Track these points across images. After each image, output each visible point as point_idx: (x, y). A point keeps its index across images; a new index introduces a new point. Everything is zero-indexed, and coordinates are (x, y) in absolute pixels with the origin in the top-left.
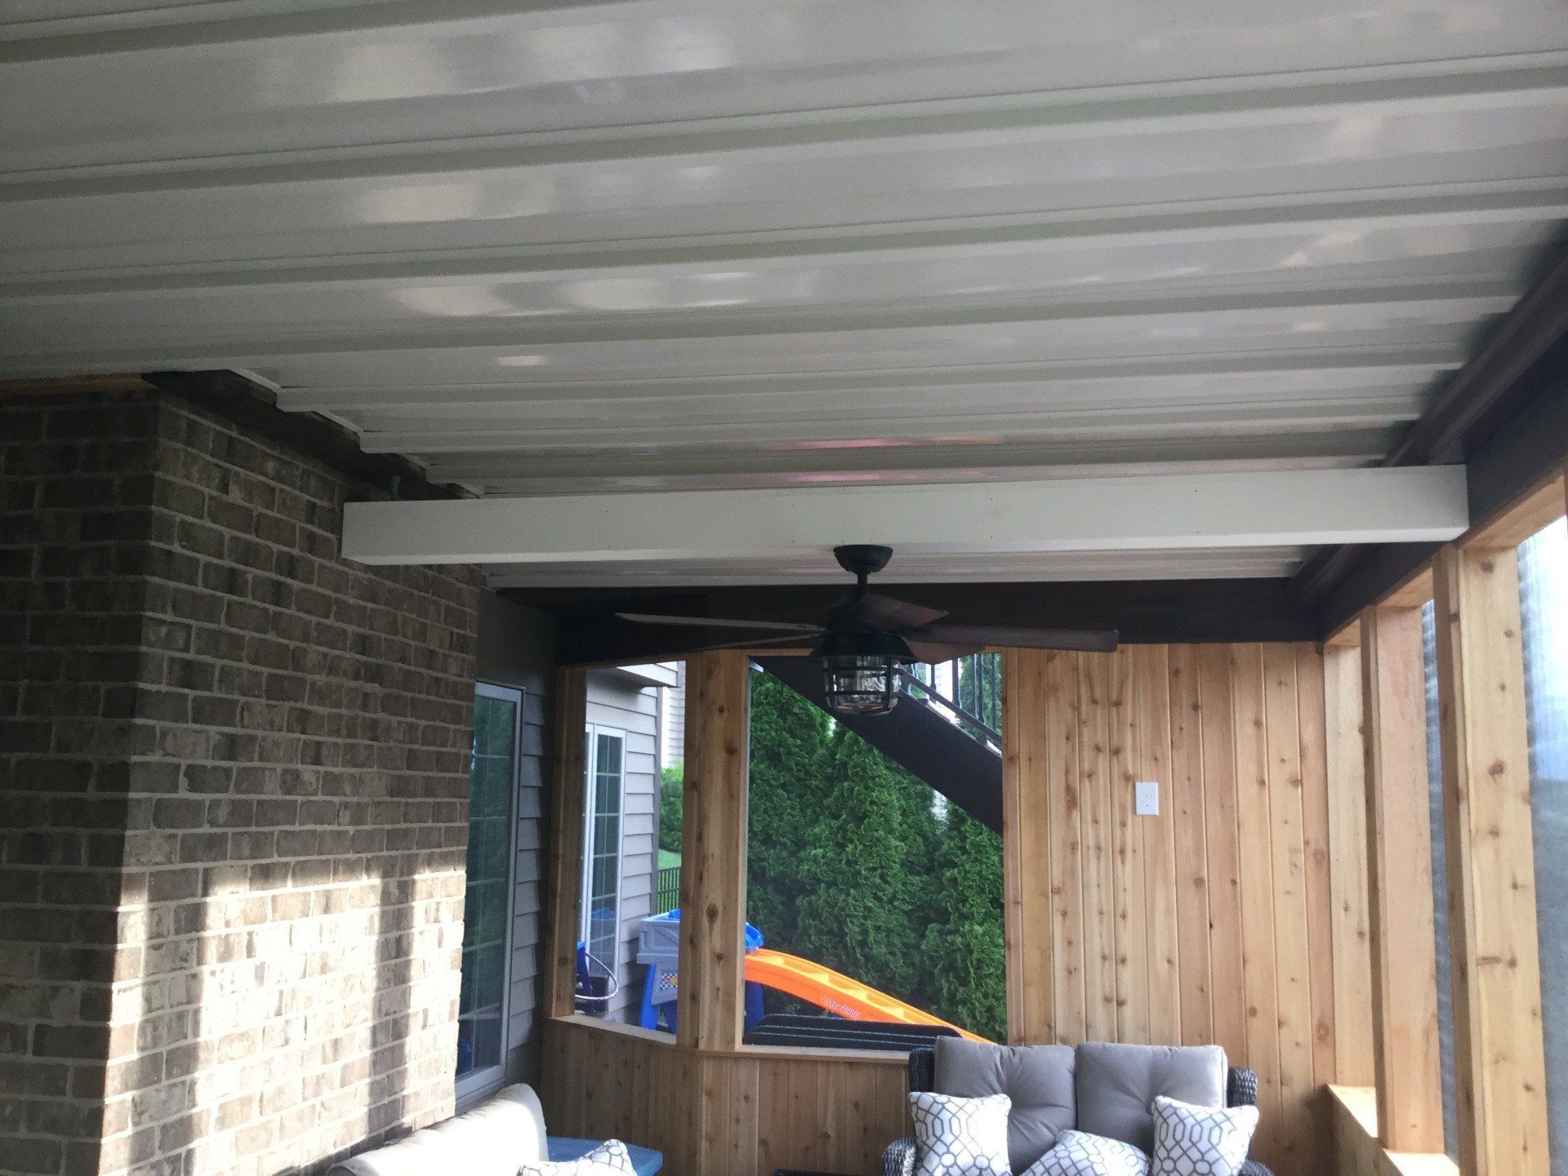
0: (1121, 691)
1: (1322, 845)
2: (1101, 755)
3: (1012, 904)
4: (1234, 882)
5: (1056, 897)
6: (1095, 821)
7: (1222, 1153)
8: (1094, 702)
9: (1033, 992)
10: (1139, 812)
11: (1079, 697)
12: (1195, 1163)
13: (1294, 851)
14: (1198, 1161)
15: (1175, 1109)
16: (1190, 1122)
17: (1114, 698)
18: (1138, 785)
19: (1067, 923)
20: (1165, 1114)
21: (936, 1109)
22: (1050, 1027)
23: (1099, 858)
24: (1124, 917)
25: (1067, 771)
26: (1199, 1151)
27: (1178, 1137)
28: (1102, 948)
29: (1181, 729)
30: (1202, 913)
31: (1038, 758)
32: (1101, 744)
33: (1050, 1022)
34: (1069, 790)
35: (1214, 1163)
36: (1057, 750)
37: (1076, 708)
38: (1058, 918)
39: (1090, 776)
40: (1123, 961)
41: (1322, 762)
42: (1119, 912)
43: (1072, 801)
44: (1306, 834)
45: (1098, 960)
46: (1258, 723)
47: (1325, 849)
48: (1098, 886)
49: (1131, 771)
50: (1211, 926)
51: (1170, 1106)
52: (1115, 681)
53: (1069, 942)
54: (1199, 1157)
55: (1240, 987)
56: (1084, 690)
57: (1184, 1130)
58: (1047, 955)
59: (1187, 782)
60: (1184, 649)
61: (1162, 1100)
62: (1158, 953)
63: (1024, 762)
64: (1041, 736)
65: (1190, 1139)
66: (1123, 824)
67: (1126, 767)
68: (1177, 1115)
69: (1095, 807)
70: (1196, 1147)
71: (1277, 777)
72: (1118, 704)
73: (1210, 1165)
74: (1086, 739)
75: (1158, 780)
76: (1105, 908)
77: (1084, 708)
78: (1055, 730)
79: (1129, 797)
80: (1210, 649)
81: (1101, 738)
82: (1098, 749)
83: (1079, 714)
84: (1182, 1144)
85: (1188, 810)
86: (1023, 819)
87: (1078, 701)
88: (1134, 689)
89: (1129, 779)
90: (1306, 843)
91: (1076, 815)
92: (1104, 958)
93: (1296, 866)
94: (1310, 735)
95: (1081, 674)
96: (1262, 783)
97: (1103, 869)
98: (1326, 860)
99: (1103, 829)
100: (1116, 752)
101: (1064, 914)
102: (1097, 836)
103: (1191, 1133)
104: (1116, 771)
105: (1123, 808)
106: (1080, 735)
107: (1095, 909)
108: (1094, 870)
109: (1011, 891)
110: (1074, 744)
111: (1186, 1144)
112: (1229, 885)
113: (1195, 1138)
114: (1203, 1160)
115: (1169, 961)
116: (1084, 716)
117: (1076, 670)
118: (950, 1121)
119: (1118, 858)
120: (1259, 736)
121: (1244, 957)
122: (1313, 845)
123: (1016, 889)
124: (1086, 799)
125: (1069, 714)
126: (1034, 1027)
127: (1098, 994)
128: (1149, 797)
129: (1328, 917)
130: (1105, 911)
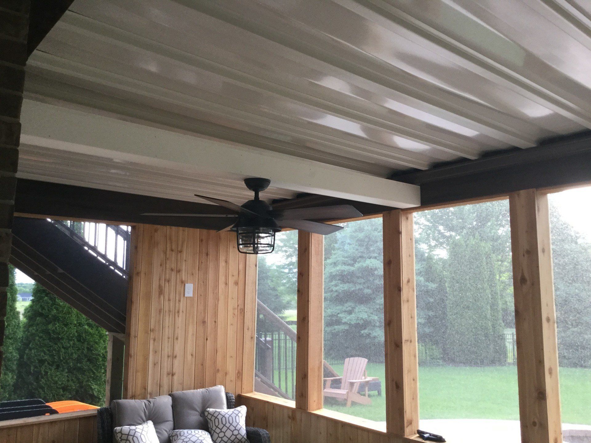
0: (182, 246)
1: (242, 307)
2: (173, 273)
3: (133, 337)
4: (215, 322)
5: (152, 333)
6: (169, 300)
7: (241, 426)
8: (172, 250)
9: (139, 375)
10: (186, 296)
11: (166, 248)
12: (233, 432)
13: (234, 309)
14: (234, 430)
15: (219, 412)
16: (227, 416)
17: (179, 249)
18: (186, 284)
19: (155, 344)
20: (215, 415)
21: (132, 433)
22: (145, 389)
23: (169, 315)
24: (177, 339)
25: (160, 279)
26: (234, 426)
27: (224, 423)
28: (168, 352)
29: (202, 263)
30: (205, 335)
31: (149, 274)
32: (173, 268)
33: (146, 386)
34: (160, 287)
35: (239, 430)
36: (156, 270)
37: (165, 253)
38: (152, 342)
39: (168, 281)
40: (176, 357)
41: (244, 277)
42: (175, 337)
43: (161, 292)
44: (238, 302)
45: (166, 357)
46: (226, 262)
47: (243, 308)
48: (168, 327)
49: (184, 279)
50: (207, 340)
51: (216, 411)
52: (180, 243)
53: (156, 352)
54: (234, 429)
55: (215, 362)
56: (168, 245)
57: (226, 420)
58: (146, 358)
59: (202, 283)
60: (205, 231)
61: (211, 410)
62: (188, 353)
63: (142, 275)
64: (150, 264)
65: (229, 422)
66: (179, 301)
67: (182, 277)
68: (221, 415)
69: (169, 294)
70: (232, 425)
71: (231, 281)
72: (181, 252)
73: (239, 431)
74: (168, 266)
75: (193, 283)
76: (170, 336)
77: (168, 252)
78: (156, 262)
79: (182, 291)
80: (213, 232)
81: (173, 266)
82: (172, 270)
83: (166, 256)
84: (226, 425)
85: (202, 295)
86: (140, 299)
87: (166, 250)
88: (187, 246)
89: (183, 283)
90: (238, 306)
91: (162, 297)
92: (168, 357)
93: (234, 314)
94: (241, 266)
95: (168, 238)
96: (226, 284)
97: (170, 320)
98: (243, 312)
99: (172, 304)
100: (179, 271)
101: (154, 340)
102: (169, 307)
103: (229, 421)
104: (178, 280)
105: (180, 294)
106: (166, 263)
107: (166, 337)
108: (168, 321)
109: (133, 332)
110: (163, 267)
111: (228, 425)
112: (214, 323)
113: (231, 422)
114: (235, 429)
115: (192, 355)
116: (168, 256)
117: (166, 236)
118: (140, 436)
119: (177, 315)
120: (226, 267)
121: (216, 350)
122: (239, 308)
123: (135, 331)
124: (166, 290)
125: (162, 255)
126: (139, 391)
127: (165, 371)
128: (189, 290)
129: (243, 333)
130: (170, 337)
